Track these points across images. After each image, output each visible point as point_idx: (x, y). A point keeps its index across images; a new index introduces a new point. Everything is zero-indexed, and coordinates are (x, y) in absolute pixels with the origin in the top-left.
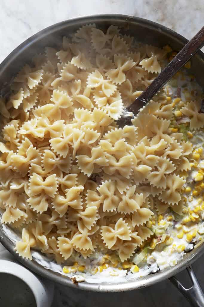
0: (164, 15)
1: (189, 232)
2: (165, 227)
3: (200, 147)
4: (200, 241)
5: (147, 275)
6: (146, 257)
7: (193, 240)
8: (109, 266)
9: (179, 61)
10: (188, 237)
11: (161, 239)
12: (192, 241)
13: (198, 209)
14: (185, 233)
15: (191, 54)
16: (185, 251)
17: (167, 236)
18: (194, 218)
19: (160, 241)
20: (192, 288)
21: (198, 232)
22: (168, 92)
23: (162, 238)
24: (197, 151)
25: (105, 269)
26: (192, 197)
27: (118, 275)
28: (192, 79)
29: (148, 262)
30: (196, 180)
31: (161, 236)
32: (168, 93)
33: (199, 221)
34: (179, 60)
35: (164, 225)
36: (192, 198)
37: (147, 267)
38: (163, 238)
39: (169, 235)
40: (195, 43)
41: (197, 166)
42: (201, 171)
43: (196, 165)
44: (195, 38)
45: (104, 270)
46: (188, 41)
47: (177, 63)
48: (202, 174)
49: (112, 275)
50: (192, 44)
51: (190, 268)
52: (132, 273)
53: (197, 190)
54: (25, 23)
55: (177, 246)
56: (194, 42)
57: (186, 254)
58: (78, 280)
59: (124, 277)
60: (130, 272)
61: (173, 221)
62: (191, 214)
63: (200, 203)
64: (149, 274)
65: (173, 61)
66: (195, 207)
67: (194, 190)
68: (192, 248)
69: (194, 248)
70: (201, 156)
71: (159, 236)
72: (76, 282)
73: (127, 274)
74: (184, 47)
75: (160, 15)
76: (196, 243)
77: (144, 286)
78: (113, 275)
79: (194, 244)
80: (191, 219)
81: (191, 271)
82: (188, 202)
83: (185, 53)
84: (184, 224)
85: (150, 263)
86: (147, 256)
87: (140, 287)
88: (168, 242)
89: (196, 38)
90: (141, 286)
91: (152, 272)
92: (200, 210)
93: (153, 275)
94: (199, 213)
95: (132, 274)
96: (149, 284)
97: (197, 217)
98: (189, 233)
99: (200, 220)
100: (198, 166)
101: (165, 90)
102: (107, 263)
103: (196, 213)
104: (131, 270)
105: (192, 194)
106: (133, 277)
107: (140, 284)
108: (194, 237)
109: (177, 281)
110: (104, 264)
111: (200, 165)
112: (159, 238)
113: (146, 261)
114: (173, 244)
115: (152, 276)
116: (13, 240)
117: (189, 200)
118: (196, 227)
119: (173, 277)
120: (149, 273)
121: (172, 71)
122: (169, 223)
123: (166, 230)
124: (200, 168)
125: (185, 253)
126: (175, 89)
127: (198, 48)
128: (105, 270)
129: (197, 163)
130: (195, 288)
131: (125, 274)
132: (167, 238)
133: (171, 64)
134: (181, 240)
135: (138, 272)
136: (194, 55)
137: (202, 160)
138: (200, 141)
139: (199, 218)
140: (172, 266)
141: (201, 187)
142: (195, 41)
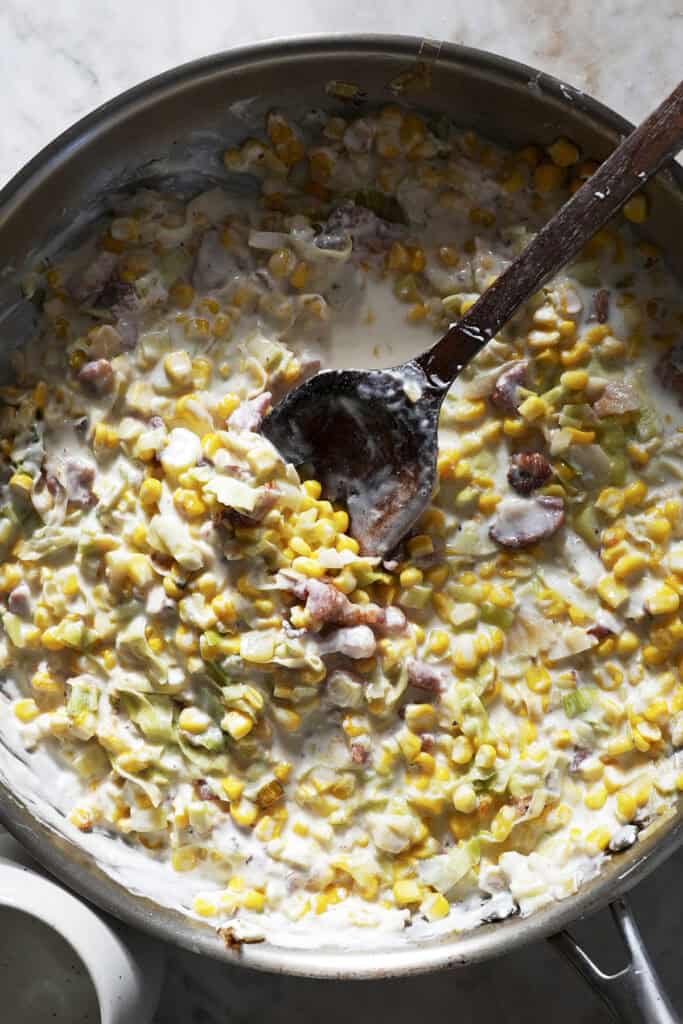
0: (559, 34)
1: (627, 786)
2: (543, 766)
3: (672, 496)
4: (659, 815)
5: (477, 927)
6: (473, 867)
7: (639, 812)
8: (348, 895)
9: (598, 197)
10: (621, 804)
11: (527, 808)
12: (636, 815)
13: (660, 708)
14: (613, 791)
15: (642, 174)
16: (608, 850)
17: (549, 798)
18: (645, 739)
19: (523, 815)
20: (627, 974)
21: (655, 786)
22: (564, 303)
23: (530, 804)
24: (660, 510)
25: (335, 904)
26: (640, 667)
27: (377, 924)
28: (650, 259)
29: (483, 885)
30: (653, 608)
31: (529, 798)
32: (566, 307)
33: (662, 751)
34: (598, 194)
35: (539, 760)
36: (641, 672)
37: (476, 901)
38: (537, 805)
39: (557, 795)
40: (653, 137)
41: (660, 563)
42: (672, 578)
43: (656, 556)
44: (654, 119)
45: (329, 906)
46: (634, 128)
47: (591, 202)
48: (676, 590)
49: (355, 924)
50: (644, 138)
51: (623, 907)
52: (425, 918)
53: (659, 643)
54: (77, 62)
55: (584, 835)
56: (652, 134)
57: (609, 858)
58: (239, 934)
59: (398, 931)
60: (419, 916)
61: (572, 749)
62: (634, 726)
63: (668, 691)
64: (482, 925)
65: (579, 197)
66: (650, 703)
67: (647, 642)
68: (631, 839)
69: (637, 839)
70: (673, 528)
71: (521, 797)
72: (234, 942)
73: (408, 924)
74: (618, 149)
75: (544, 34)
76: (645, 824)
77: (463, 962)
78: (360, 922)
79: (640, 826)
80: (634, 741)
81: (624, 916)
82: (625, 685)
83: (621, 171)
84: (610, 761)
85: (489, 890)
86: (479, 865)
87: (450, 965)
88: (553, 818)
89: (657, 120)
90: (452, 960)
91: (494, 916)
92: (665, 713)
93: (497, 925)
94: (663, 724)
95: (425, 923)
96: (478, 955)
97: (656, 735)
98: (625, 790)
99: (666, 746)
100: (664, 562)
101: (555, 296)
102: (341, 885)
103: (651, 723)
104: (421, 908)
105: (639, 658)
106: (430, 932)
107: (449, 955)
108: (642, 805)
109: (577, 947)
110: (330, 887)
111: (669, 560)
112: (521, 804)
113: (476, 883)
114: (573, 825)
115: (493, 931)
116: (24, 797)
117: (629, 677)
118: (648, 771)
119: (564, 935)
120: (483, 920)
121: (576, 232)
122: (559, 753)
123: (548, 777)
124: (669, 567)
125: (607, 854)
126: (589, 295)
127: (664, 154)
128: (334, 907)
129: (659, 550)
130: (637, 972)
131: (403, 924)
132: (550, 805)
133: (570, 206)
134: (598, 814)
135: (447, 915)
136: (651, 178)
137: (677, 539)
138: (672, 475)
139: (663, 741)
140: (560, 897)
141: (671, 635)
142: (655, 131)
